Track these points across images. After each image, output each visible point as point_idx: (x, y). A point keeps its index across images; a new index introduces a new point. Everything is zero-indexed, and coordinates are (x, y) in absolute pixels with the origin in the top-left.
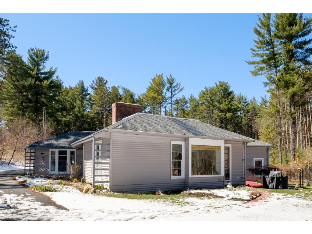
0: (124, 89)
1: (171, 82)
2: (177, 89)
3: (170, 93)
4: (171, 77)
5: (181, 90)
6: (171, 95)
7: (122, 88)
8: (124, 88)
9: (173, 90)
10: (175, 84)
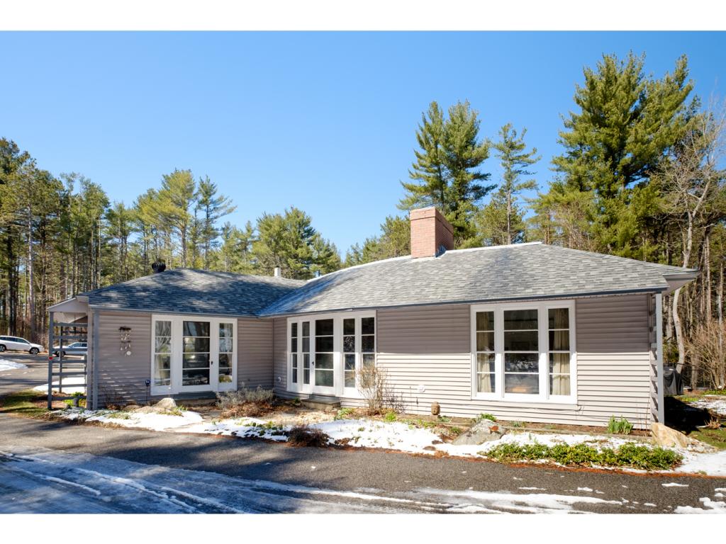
0: (86, 184)
1: (208, 191)
2: (222, 208)
3: (205, 213)
4: (209, 181)
5: (230, 211)
6: (208, 216)
7: (81, 181)
8: (89, 180)
9: (211, 207)
10: (215, 197)
